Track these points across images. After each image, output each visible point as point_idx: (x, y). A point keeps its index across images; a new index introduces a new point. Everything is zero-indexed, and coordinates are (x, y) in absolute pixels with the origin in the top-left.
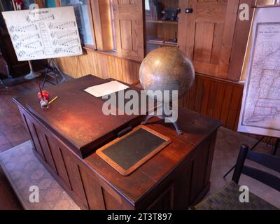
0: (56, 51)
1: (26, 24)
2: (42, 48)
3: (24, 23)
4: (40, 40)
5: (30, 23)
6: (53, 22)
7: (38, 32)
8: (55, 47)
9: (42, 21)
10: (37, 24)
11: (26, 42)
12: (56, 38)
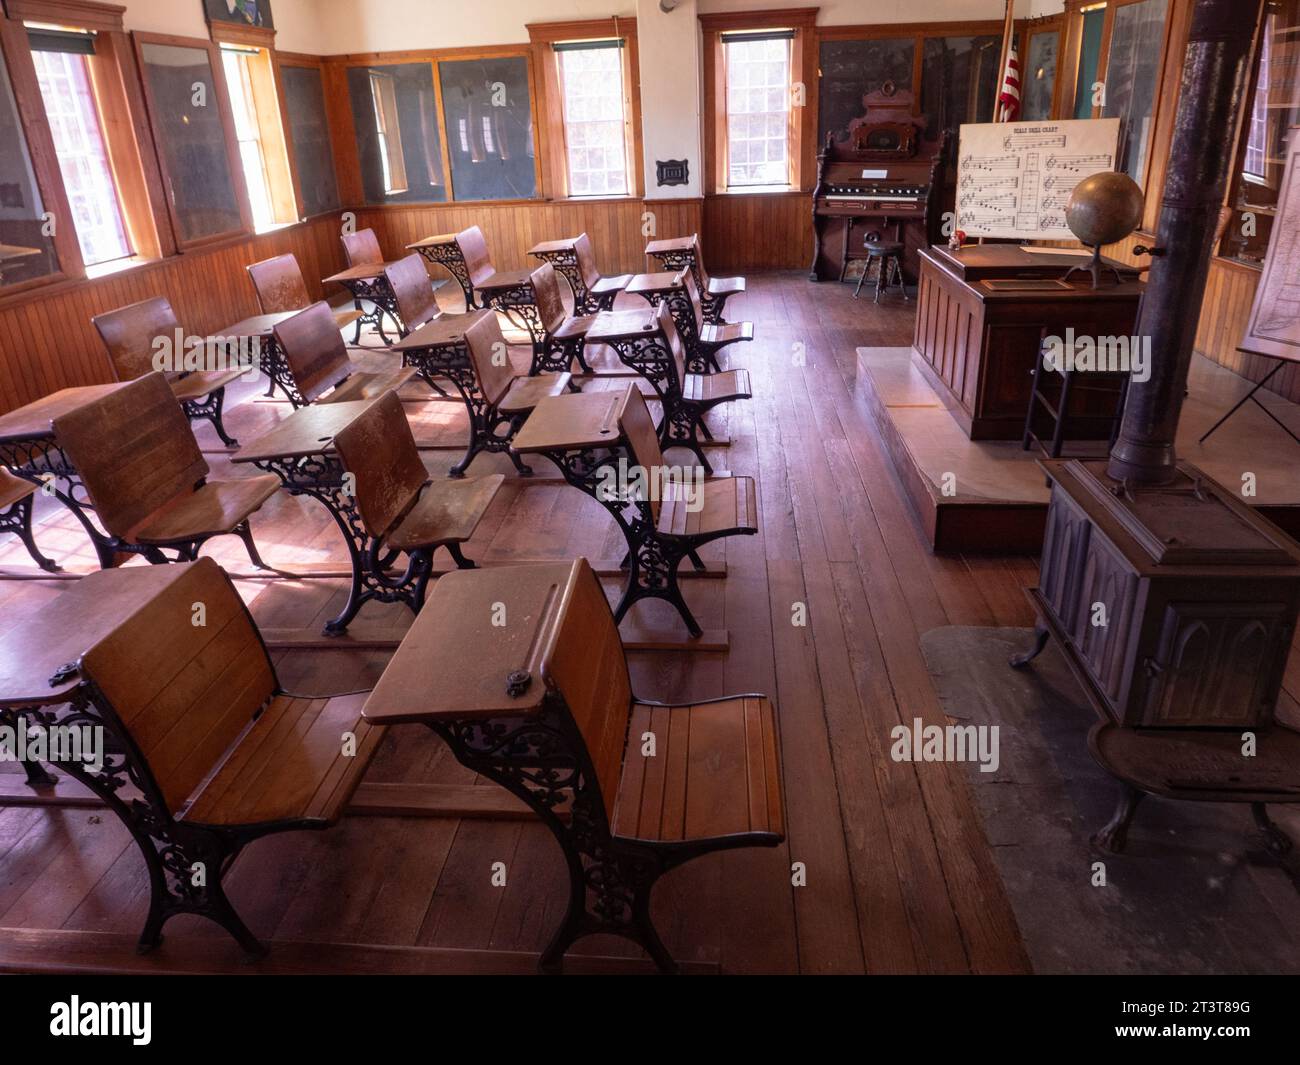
0: (1043, 224)
1: (1002, 153)
2: (1013, 212)
3: (996, 151)
4: (1017, 192)
5: (1010, 153)
6: (1058, 152)
7: (1018, 173)
8: (1042, 214)
9: (1035, 150)
10: (1022, 154)
11: (986, 193)
12: (1053, 192)
